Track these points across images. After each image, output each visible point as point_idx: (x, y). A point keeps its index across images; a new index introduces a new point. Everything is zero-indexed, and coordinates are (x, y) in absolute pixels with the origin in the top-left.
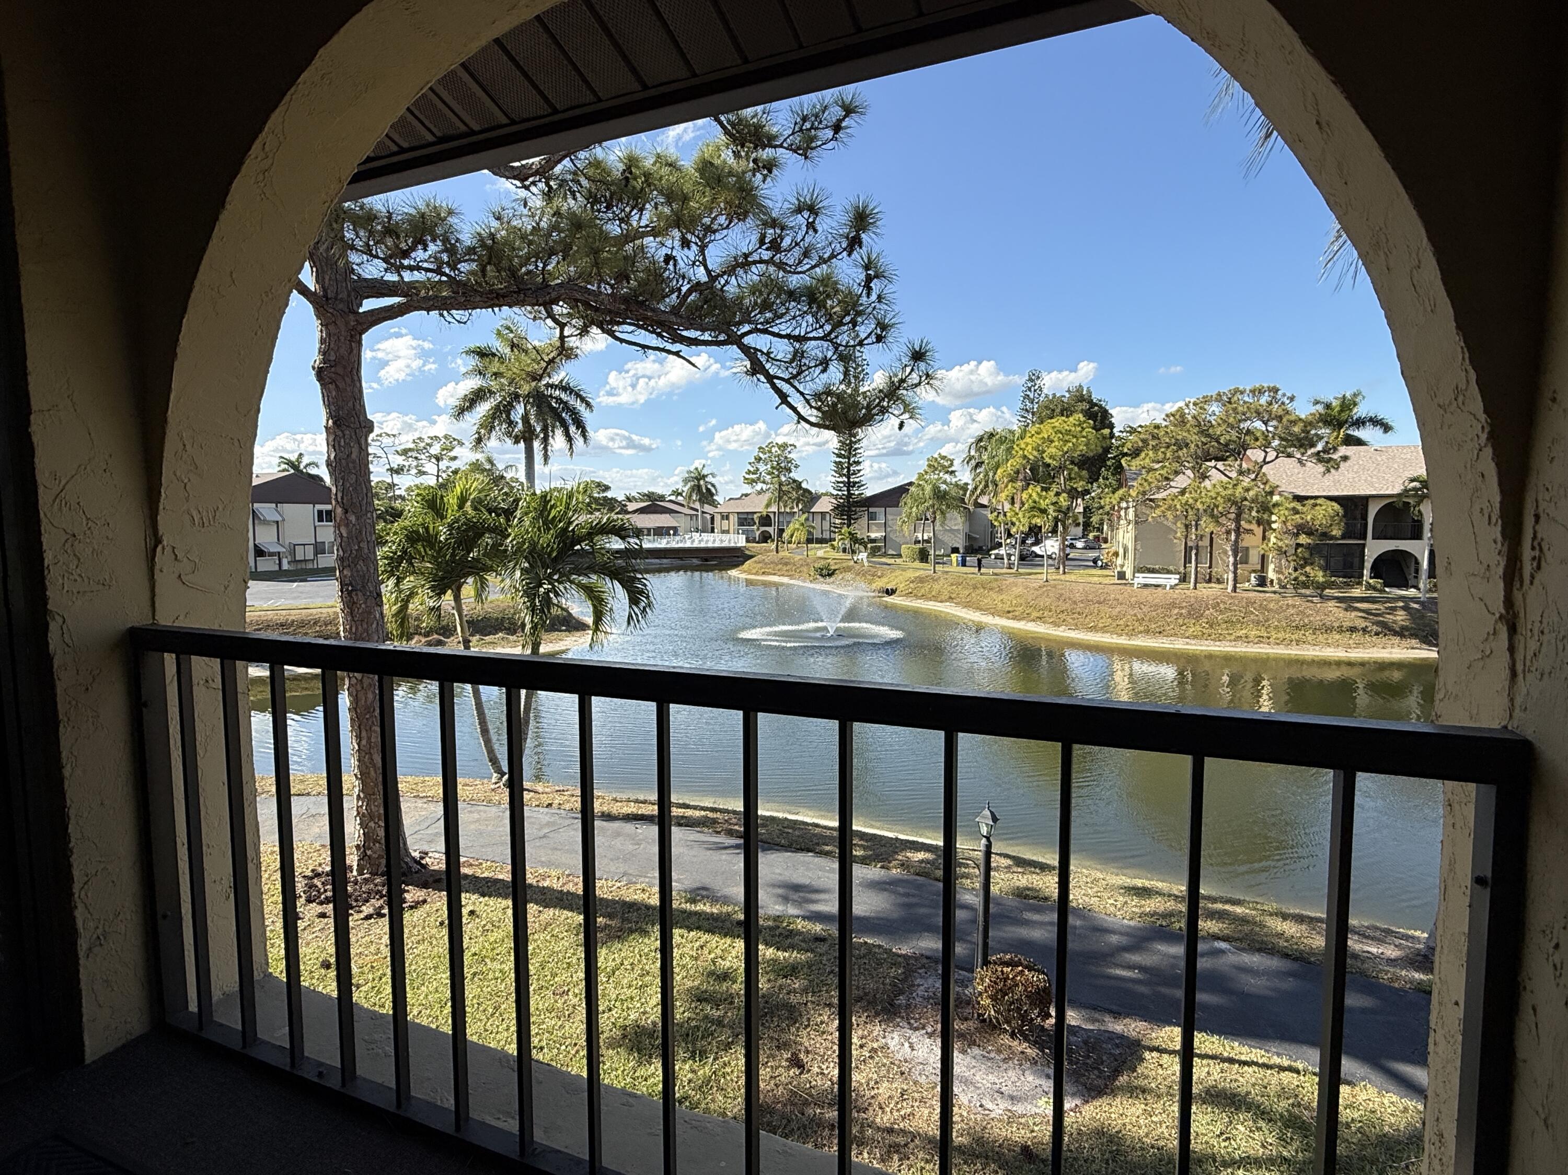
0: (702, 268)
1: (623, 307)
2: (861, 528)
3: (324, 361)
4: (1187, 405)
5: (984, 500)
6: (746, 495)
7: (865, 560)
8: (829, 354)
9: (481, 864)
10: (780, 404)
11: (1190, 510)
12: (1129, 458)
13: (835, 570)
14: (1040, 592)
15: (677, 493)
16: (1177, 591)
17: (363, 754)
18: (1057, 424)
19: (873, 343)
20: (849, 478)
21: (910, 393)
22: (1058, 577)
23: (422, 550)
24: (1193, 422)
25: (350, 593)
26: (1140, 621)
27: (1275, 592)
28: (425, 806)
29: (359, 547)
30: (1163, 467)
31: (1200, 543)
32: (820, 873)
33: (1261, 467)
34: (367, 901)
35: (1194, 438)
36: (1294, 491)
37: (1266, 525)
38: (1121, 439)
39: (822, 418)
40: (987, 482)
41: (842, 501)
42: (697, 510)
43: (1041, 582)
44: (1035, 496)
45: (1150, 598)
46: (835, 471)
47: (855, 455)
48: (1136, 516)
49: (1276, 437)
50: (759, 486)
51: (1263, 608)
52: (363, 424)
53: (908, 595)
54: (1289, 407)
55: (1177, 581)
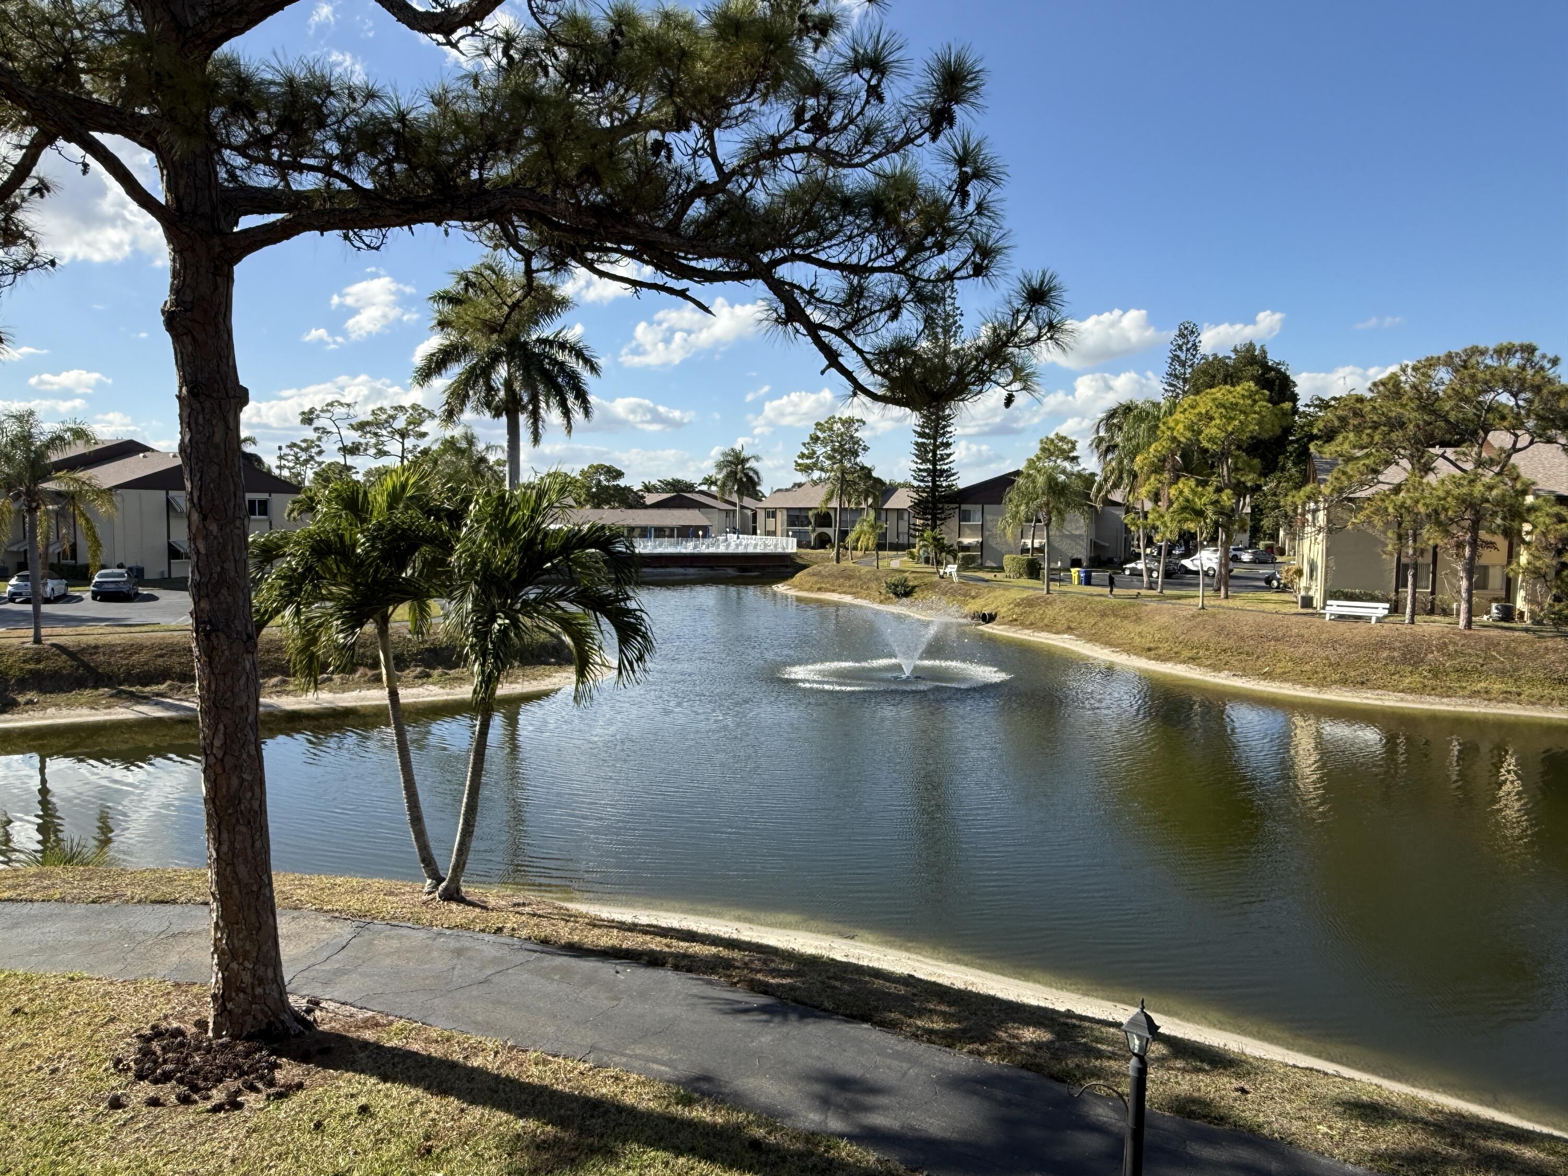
0: (709, 160)
1: (593, 221)
2: (949, 533)
3: (177, 302)
4: (1404, 371)
5: (1117, 496)
6: (800, 485)
7: (954, 574)
8: (902, 292)
9: (391, 1023)
10: (828, 367)
11: (1405, 515)
12: (1319, 443)
13: (914, 587)
14: (1194, 623)
15: (709, 481)
16: (1386, 626)
17: (224, 865)
18: (1219, 395)
19: (969, 276)
20: (934, 465)
21: (1024, 352)
22: (1218, 602)
23: (334, 566)
24: (1411, 393)
25: (208, 635)
26: (1335, 666)
27: (1527, 630)
28: (328, 925)
29: (223, 568)
30: (1367, 456)
31: (1420, 560)
32: (878, 1058)
33: (1509, 456)
34: (221, 1081)
35: (1412, 415)
36: (1556, 489)
37: (1513, 537)
38: (1305, 415)
39: (890, 389)
40: (1121, 473)
41: (924, 495)
42: (734, 504)
43: (1195, 609)
44: (1187, 491)
45: (1348, 635)
46: (917, 456)
47: (943, 434)
48: (1329, 521)
49: (1533, 416)
50: (816, 474)
51: (1510, 652)
52: (231, 393)
53: (1013, 622)
54: (1551, 373)
55: (1386, 612)
